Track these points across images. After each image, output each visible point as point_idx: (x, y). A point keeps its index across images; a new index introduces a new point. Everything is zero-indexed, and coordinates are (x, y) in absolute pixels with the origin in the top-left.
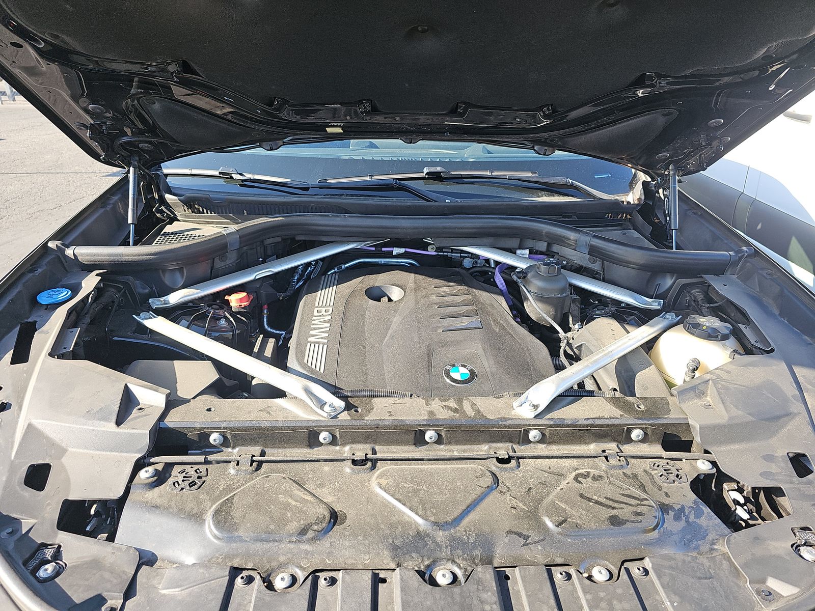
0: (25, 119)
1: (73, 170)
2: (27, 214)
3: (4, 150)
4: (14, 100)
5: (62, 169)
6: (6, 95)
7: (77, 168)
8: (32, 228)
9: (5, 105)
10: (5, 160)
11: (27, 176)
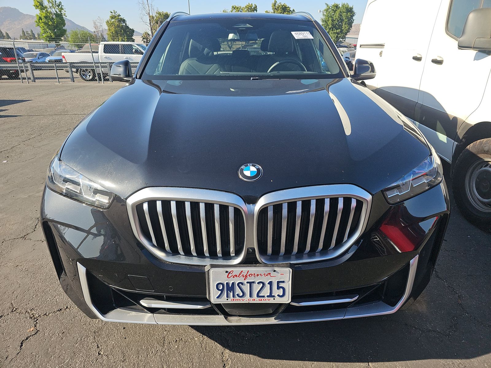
0: (42, 90)
1: (73, 113)
2: (54, 132)
3: (35, 105)
4: (35, 81)
5: (67, 113)
6: (31, 79)
7: (75, 112)
8: (57, 138)
9: (30, 84)
10: (36, 110)
11: (50, 116)
